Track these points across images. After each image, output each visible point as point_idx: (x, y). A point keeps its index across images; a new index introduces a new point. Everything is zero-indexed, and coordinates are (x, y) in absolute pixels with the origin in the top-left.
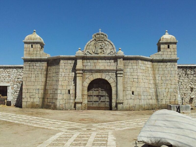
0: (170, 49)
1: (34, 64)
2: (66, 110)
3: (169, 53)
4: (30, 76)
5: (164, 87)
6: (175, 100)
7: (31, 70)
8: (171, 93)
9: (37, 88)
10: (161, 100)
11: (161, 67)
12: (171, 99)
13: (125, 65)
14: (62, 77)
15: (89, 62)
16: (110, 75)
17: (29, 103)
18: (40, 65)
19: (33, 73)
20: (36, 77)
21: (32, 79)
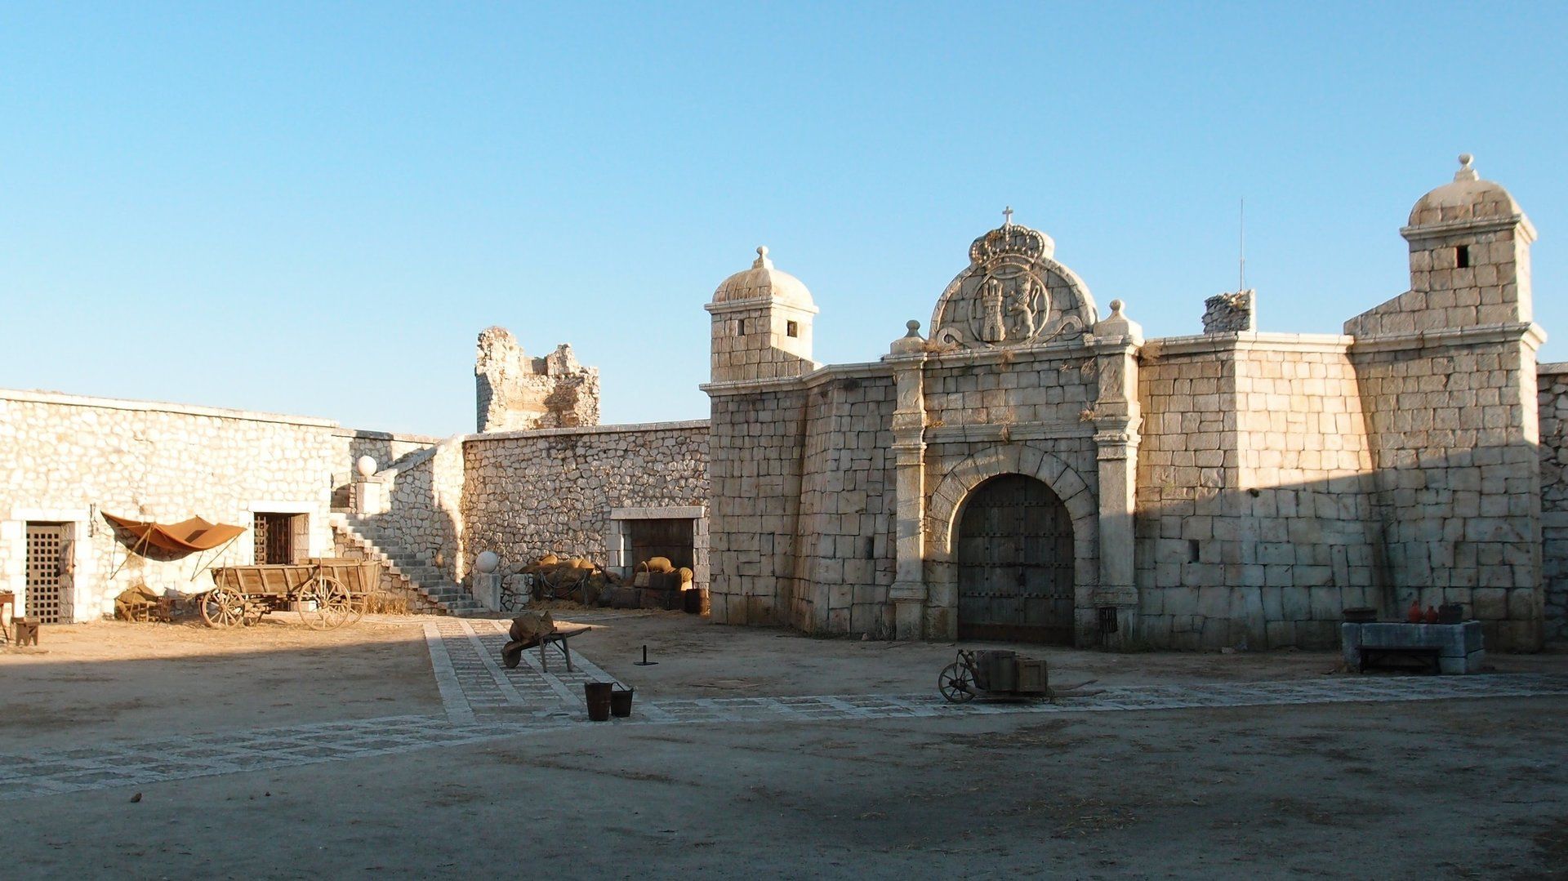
0: (1470, 271)
1: (752, 415)
2: (854, 636)
3: (1469, 297)
4: (735, 474)
5: (1430, 510)
6: (1508, 589)
7: (738, 442)
8: (1482, 546)
9: (764, 531)
10: (1415, 592)
11: (1411, 385)
12: (1483, 583)
13: (1152, 396)
14: (841, 473)
15: (954, 389)
16: (1063, 456)
17: (737, 599)
18: (776, 418)
19: (746, 454)
20: (758, 476)
21: (745, 487)
